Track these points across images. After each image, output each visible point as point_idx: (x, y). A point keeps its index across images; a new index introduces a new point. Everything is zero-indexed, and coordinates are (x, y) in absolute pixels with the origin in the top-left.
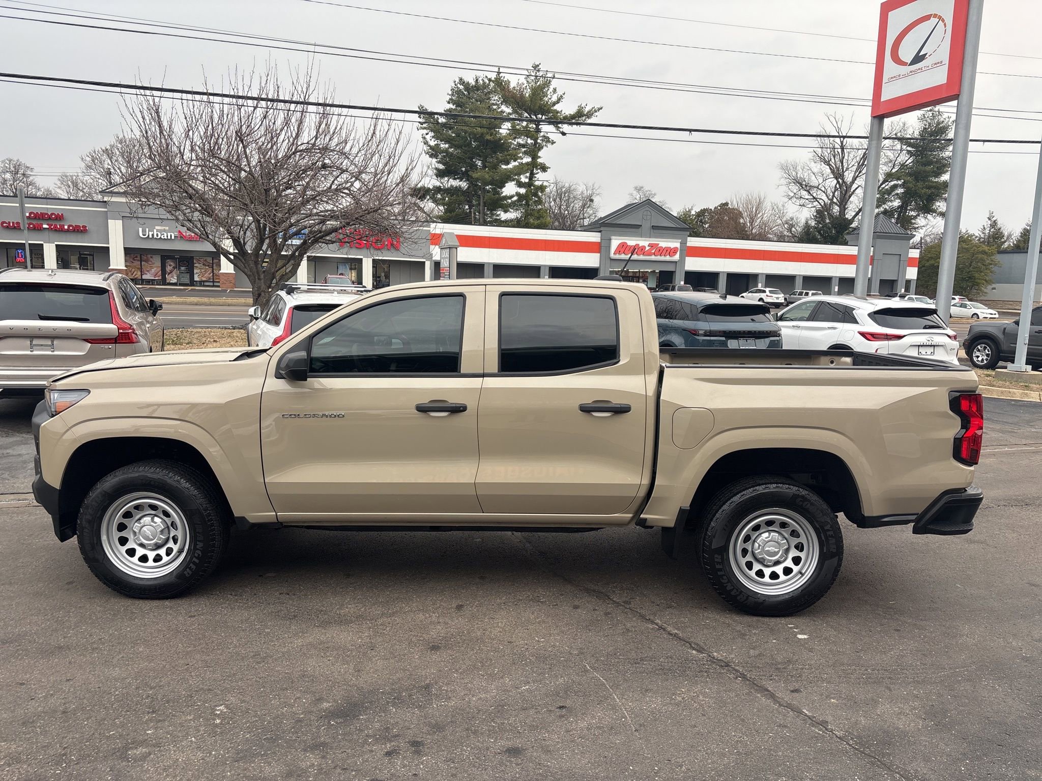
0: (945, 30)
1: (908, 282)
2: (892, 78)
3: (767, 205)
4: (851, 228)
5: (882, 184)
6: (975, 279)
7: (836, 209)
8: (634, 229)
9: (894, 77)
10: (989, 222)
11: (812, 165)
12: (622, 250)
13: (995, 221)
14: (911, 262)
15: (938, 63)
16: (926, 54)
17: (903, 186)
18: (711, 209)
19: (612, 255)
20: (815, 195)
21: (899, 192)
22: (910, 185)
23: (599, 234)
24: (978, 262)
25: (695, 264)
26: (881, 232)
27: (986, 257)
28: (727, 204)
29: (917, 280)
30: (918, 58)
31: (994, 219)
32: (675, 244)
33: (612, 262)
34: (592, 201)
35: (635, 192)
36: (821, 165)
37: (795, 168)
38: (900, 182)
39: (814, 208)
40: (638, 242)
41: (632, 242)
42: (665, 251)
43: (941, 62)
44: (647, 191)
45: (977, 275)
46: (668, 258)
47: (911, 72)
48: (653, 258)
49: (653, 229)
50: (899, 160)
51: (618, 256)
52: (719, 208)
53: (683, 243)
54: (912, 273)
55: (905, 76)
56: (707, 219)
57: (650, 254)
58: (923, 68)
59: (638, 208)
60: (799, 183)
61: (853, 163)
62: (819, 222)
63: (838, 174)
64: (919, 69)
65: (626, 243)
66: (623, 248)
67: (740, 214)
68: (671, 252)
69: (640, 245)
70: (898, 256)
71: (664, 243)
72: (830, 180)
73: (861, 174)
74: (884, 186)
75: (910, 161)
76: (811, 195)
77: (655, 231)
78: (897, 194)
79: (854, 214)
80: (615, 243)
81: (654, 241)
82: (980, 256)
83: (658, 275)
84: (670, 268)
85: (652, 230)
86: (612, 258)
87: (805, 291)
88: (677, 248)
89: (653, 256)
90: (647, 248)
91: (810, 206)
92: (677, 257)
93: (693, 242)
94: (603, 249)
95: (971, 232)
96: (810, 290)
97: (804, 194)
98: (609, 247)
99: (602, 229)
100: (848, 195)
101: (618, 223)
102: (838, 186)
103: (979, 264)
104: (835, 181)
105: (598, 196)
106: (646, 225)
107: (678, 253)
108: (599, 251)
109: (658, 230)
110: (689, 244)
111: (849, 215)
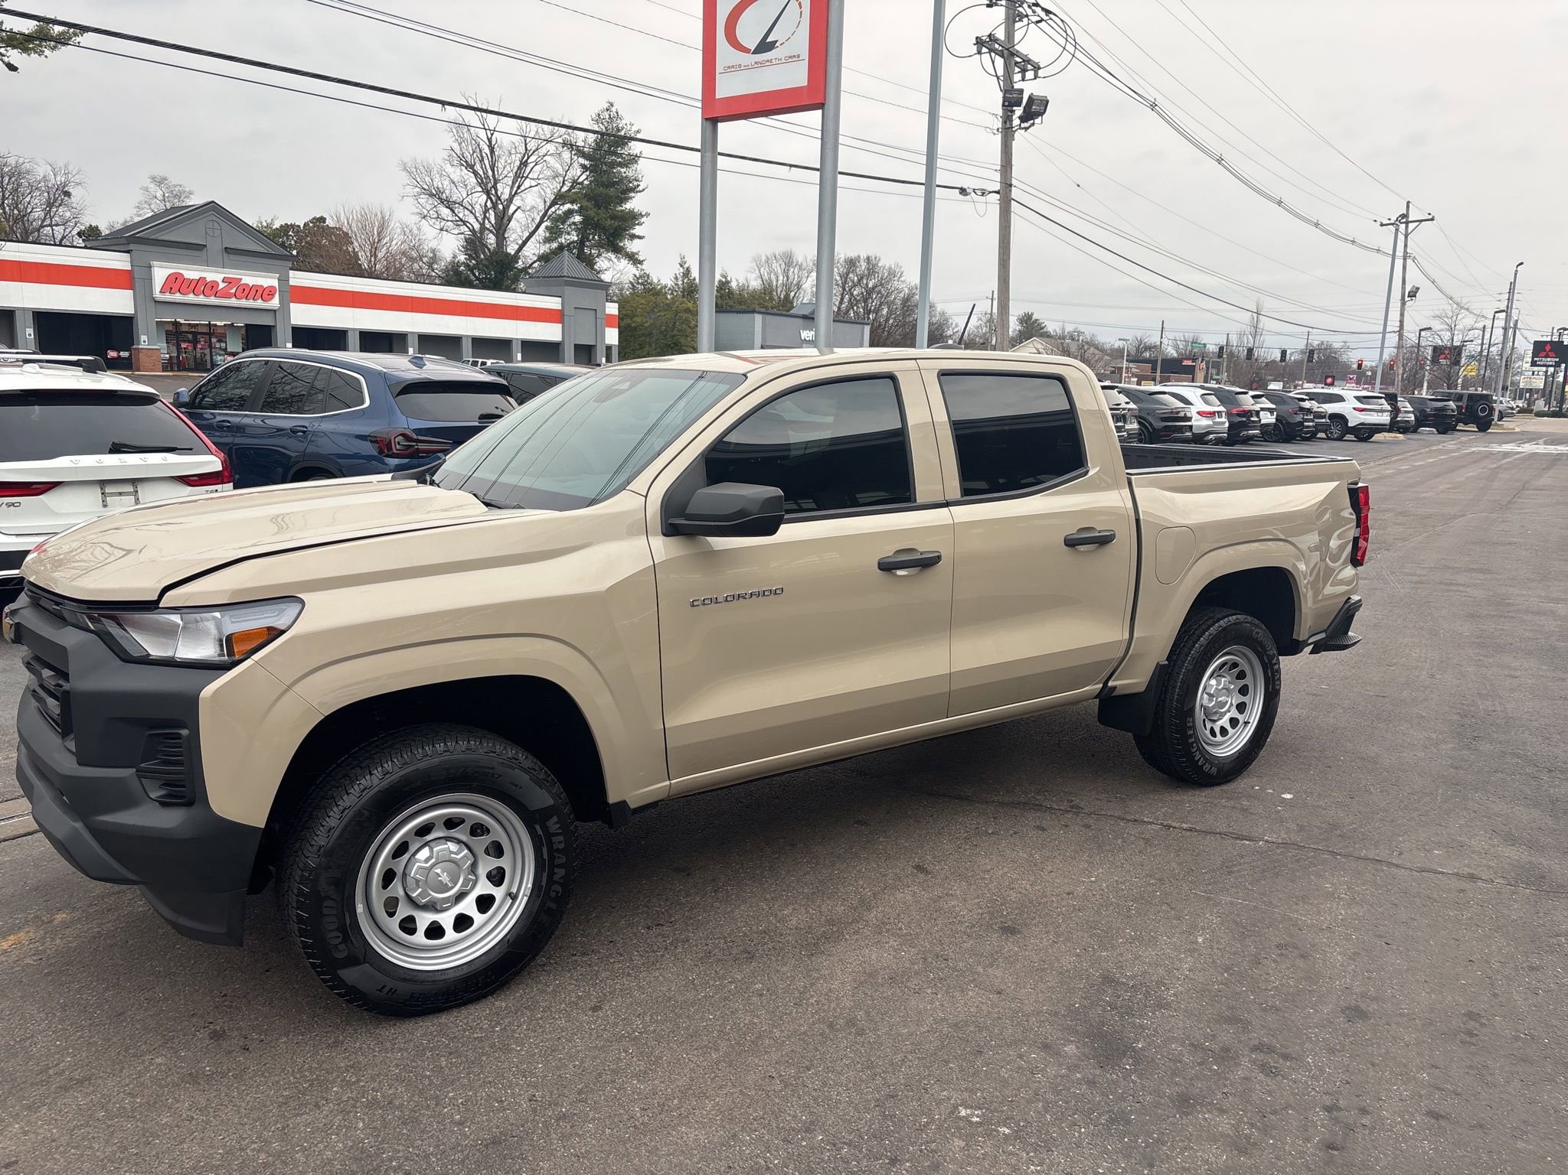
0: (801, 12)
1: (609, 348)
2: (729, 67)
3: (394, 226)
4: (516, 268)
5: (550, 207)
6: (681, 346)
7: (491, 240)
8: (193, 250)
9: (733, 67)
10: (682, 270)
11: (449, 169)
12: (176, 287)
13: (688, 268)
14: (609, 321)
15: (794, 56)
16: (776, 41)
17: (580, 212)
18: (299, 226)
19: (157, 295)
20: (461, 215)
21: (576, 221)
22: (592, 213)
23: (126, 256)
24: (683, 323)
25: (305, 315)
26: (569, 277)
27: (691, 317)
28: (322, 219)
29: (619, 346)
30: (765, 46)
31: (686, 266)
32: (269, 281)
33: (157, 303)
34: (68, 194)
35: (152, 186)
36: (461, 170)
37: (429, 172)
38: (575, 207)
39: (463, 236)
40: (203, 275)
41: (191, 273)
42: (253, 292)
43: (799, 56)
44: (175, 186)
45: (682, 340)
46: (259, 303)
47: (756, 63)
48: (233, 302)
49: (228, 253)
50: (570, 175)
51: (168, 297)
52: (311, 225)
53: (284, 280)
54: (612, 336)
55: (748, 68)
56: (293, 242)
57: (228, 296)
58: (773, 61)
59: (193, 217)
60: (437, 195)
61: (505, 172)
62: (471, 257)
63: (488, 186)
64: (768, 61)
65: (182, 275)
66: (175, 283)
67: (346, 238)
68: (266, 293)
69: (208, 280)
70: (594, 312)
71: (250, 279)
72: (478, 194)
73: (519, 191)
74: (553, 209)
75: (584, 177)
76: (456, 215)
77: (232, 257)
78: (574, 223)
79: (517, 247)
80: (161, 273)
81: (233, 274)
82: (684, 315)
83: (243, 331)
84: (265, 320)
85: (225, 255)
86: (158, 299)
87: (480, 360)
88: (273, 287)
89: (234, 299)
90: (222, 285)
91: (456, 232)
92: (275, 303)
93: (300, 279)
94: (138, 283)
95: (663, 282)
96: (488, 359)
97: (445, 212)
98: (149, 279)
99: (131, 247)
100: (506, 218)
101: (160, 238)
102: (489, 204)
103: (684, 326)
104: (484, 197)
105: (79, 187)
106: (215, 246)
107: (277, 295)
108: (130, 286)
109: (234, 254)
110: (292, 282)
111: (511, 249)
